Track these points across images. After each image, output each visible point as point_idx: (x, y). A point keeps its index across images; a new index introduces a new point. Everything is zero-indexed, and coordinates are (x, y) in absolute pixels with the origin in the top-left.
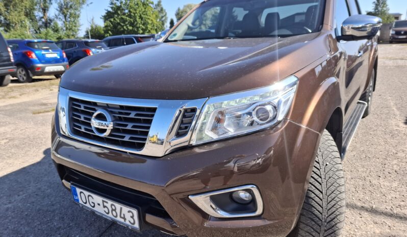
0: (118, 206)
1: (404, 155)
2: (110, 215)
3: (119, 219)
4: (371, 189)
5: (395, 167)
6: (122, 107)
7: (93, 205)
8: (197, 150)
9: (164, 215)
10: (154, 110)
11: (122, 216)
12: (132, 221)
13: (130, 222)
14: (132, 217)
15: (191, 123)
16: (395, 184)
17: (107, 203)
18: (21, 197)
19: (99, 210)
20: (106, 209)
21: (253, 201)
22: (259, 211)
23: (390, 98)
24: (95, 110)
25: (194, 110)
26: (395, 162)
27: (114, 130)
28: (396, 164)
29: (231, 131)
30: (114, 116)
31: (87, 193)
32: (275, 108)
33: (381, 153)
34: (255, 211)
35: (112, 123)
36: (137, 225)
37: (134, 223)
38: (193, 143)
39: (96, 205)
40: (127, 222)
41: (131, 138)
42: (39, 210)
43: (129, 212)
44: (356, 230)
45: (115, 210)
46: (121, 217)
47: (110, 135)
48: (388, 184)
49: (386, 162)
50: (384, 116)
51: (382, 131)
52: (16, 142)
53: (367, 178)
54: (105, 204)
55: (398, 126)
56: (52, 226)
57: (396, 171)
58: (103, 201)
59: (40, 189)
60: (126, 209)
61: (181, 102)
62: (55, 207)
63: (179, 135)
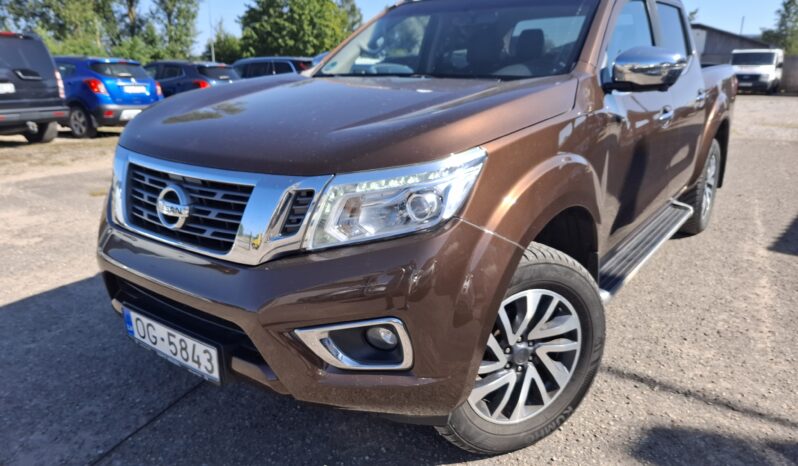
0: (190, 342)
1: (744, 305)
2: (178, 357)
3: (190, 363)
4: (662, 358)
5: (721, 326)
6: (204, 183)
7: (154, 340)
8: (315, 258)
9: (256, 358)
10: (249, 190)
11: (196, 358)
12: (210, 368)
13: (206, 368)
14: (210, 360)
15: (304, 215)
16: (709, 354)
17: (174, 336)
18: (53, 333)
19: (164, 348)
20: (172, 348)
21: (398, 346)
22: (407, 362)
23: (756, 201)
24: (164, 185)
25: (310, 194)
26: (724, 316)
27: (190, 219)
28: (724, 320)
29: (371, 232)
30: (192, 198)
31: (146, 321)
33: (703, 299)
34: (400, 361)
35: (187, 208)
36: (216, 375)
37: (211, 372)
38: (309, 246)
39: (159, 340)
40: (203, 370)
41: (214, 234)
42: (81, 355)
43: (206, 352)
44: (612, 423)
45: (185, 349)
46: (194, 361)
47: (184, 227)
48: (696, 353)
49: (707, 315)
50: (732, 235)
51: (720, 260)
52: (56, 243)
53: (662, 341)
54: (172, 339)
55: (753, 254)
56: (99, 382)
57: (718, 332)
58: (169, 334)
59: (86, 322)
60: (201, 347)
61: (291, 179)
62: (107, 353)
63: (286, 232)
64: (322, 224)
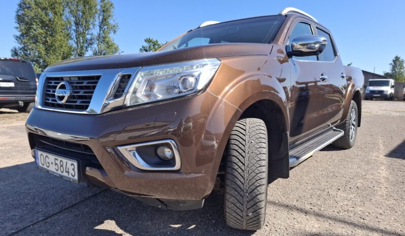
0: (65, 160)
1: (372, 177)
2: (59, 172)
3: (65, 174)
4: (327, 197)
5: (359, 185)
6: (79, 78)
7: (48, 165)
10: (98, 77)
11: (67, 170)
12: (73, 174)
13: (72, 174)
14: (73, 170)
16: (351, 196)
17: (57, 160)
19: (52, 168)
20: (56, 167)
22: (178, 166)
23: (380, 137)
24: (59, 83)
25: (129, 76)
26: (361, 181)
27: (70, 97)
28: (360, 182)
29: (160, 97)
30: (73, 86)
31: (45, 154)
32: (197, 80)
33: (350, 174)
34: (173, 165)
35: (69, 91)
36: (76, 177)
37: (74, 176)
39: (50, 163)
40: (70, 176)
41: (81, 102)
43: (72, 164)
44: (296, 223)
45: (62, 166)
46: (66, 172)
48: (345, 195)
49: (352, 180)
50: (366, 150)
51: (360, 159)
53: (327, 190)
54: (57, 162)
55: (378, 157)
57: (357, 187)
58: (56, 159)
60: (70, 162)
63: (116, 96)
64: (135, 92)
